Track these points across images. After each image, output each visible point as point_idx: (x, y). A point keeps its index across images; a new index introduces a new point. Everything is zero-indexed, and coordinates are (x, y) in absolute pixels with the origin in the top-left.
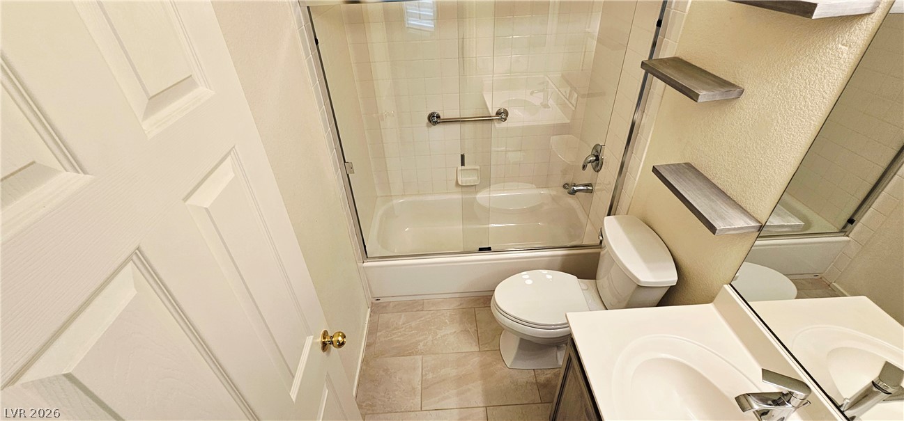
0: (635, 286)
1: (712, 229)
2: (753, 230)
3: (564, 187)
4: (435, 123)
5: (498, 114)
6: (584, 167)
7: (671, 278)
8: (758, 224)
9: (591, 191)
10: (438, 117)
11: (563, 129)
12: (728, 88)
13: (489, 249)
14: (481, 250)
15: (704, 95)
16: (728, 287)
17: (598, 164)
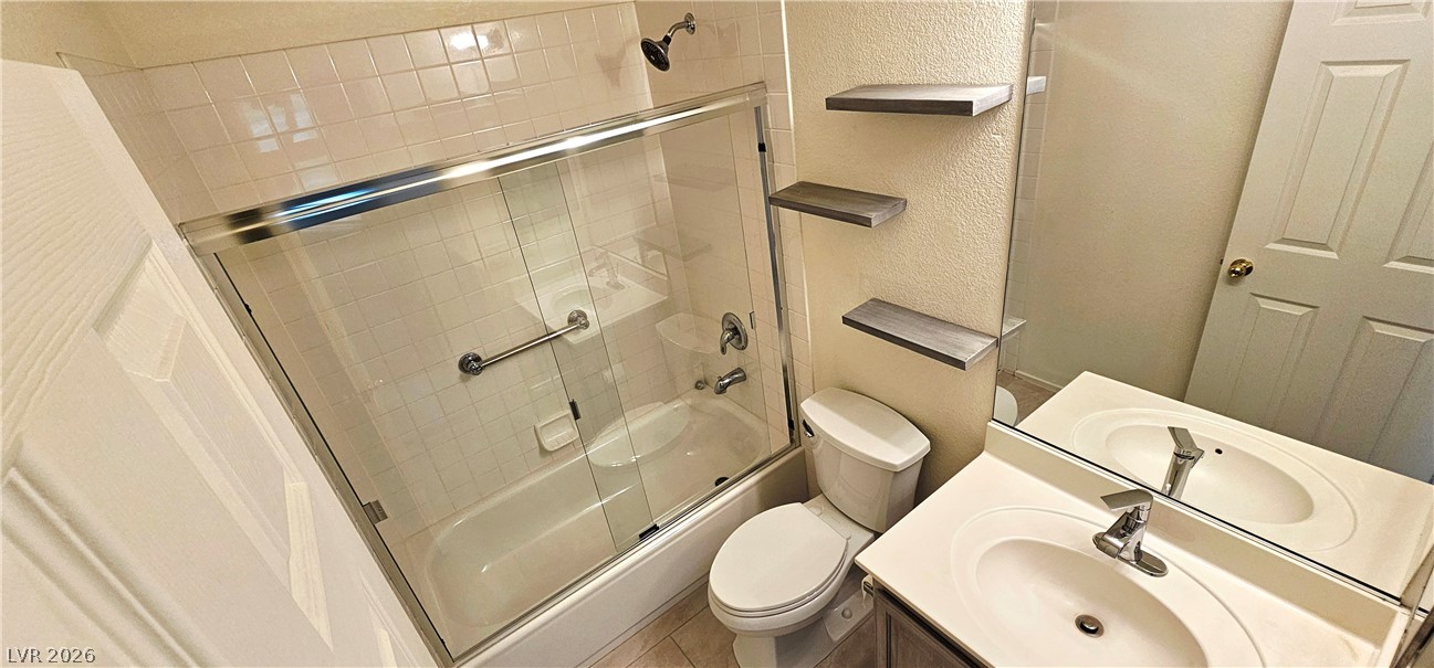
0: (892, 475)
1: (960, 364)
2: (991, 349)
3: (697, 387)
4: (477, 371)
5: (571, 321)
6: (723, 350)
7: (922, 445)
8: (991, 341)
9: (744, 378)
10: (477, 359)
11: (663, 310)
12: (892, 203)
13: (655, 528)
14: (643, 536)
15: (875, 217)
16: (992, 424)
17: (740, 339)
